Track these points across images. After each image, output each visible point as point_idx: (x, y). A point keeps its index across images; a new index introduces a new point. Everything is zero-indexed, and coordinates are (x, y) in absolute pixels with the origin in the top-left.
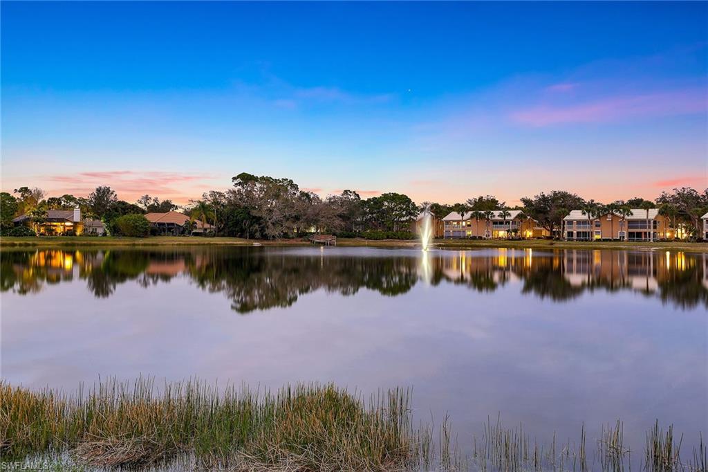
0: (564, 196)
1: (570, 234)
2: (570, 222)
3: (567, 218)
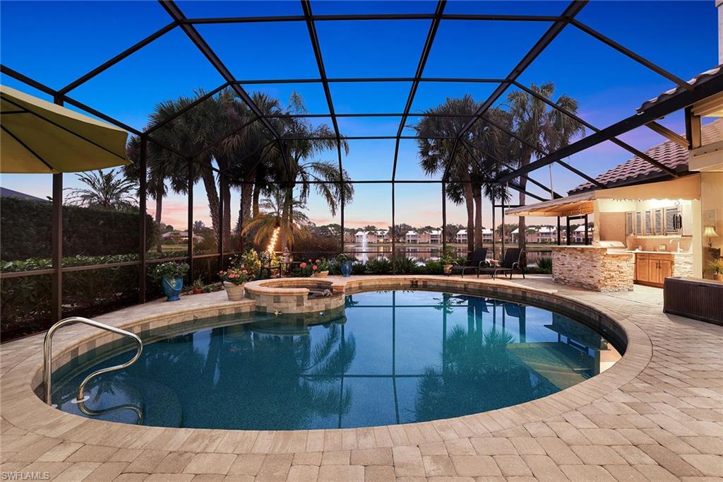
0: (404, 225)
1: (409, 241)
2: (409, 236)
3: (407, 234)
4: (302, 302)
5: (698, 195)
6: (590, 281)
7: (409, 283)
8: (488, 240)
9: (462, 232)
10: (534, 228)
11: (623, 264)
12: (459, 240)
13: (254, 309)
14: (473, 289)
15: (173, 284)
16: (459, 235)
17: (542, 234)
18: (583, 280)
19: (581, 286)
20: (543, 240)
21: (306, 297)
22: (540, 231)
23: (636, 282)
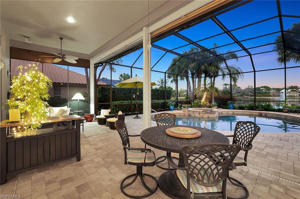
4: (200, 114)
7: (258, 114)
13: (188, 114)
14: (289, 119)
15: (172, 107)
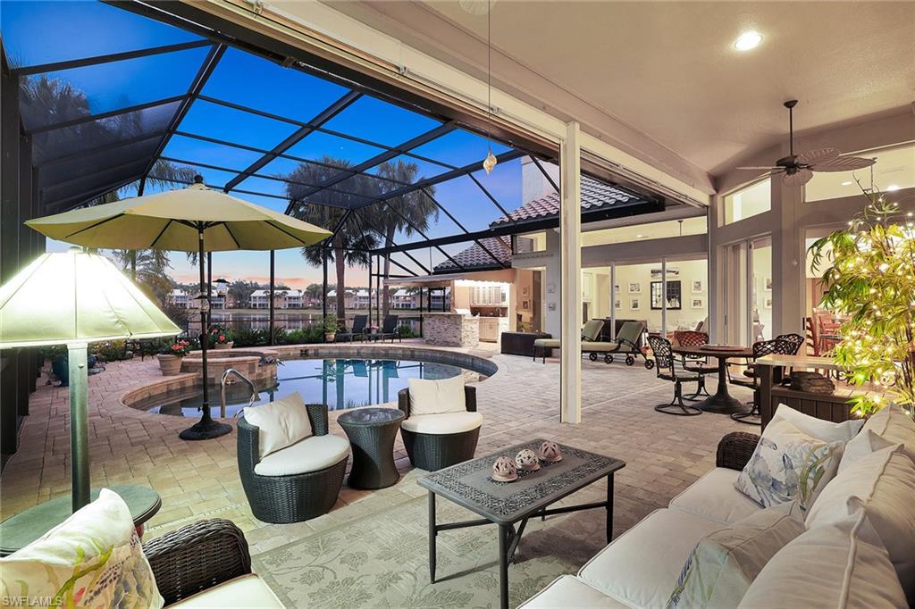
4: (254, 369)
5: (512, 281)
6: (454, 339)
7: (299, 353)
8: (294, 305)
9: (258, 293)
10: (351, 291)
11: (473, 326)
12: (255, 305)
13: (196, 383)
16: (255, 298)
17: (360, 298)
18: (449, 340)
19: (448, 344)
20: (361, 305)
21: (257, 365)
22: (358, 294)
23: (480, 340)
